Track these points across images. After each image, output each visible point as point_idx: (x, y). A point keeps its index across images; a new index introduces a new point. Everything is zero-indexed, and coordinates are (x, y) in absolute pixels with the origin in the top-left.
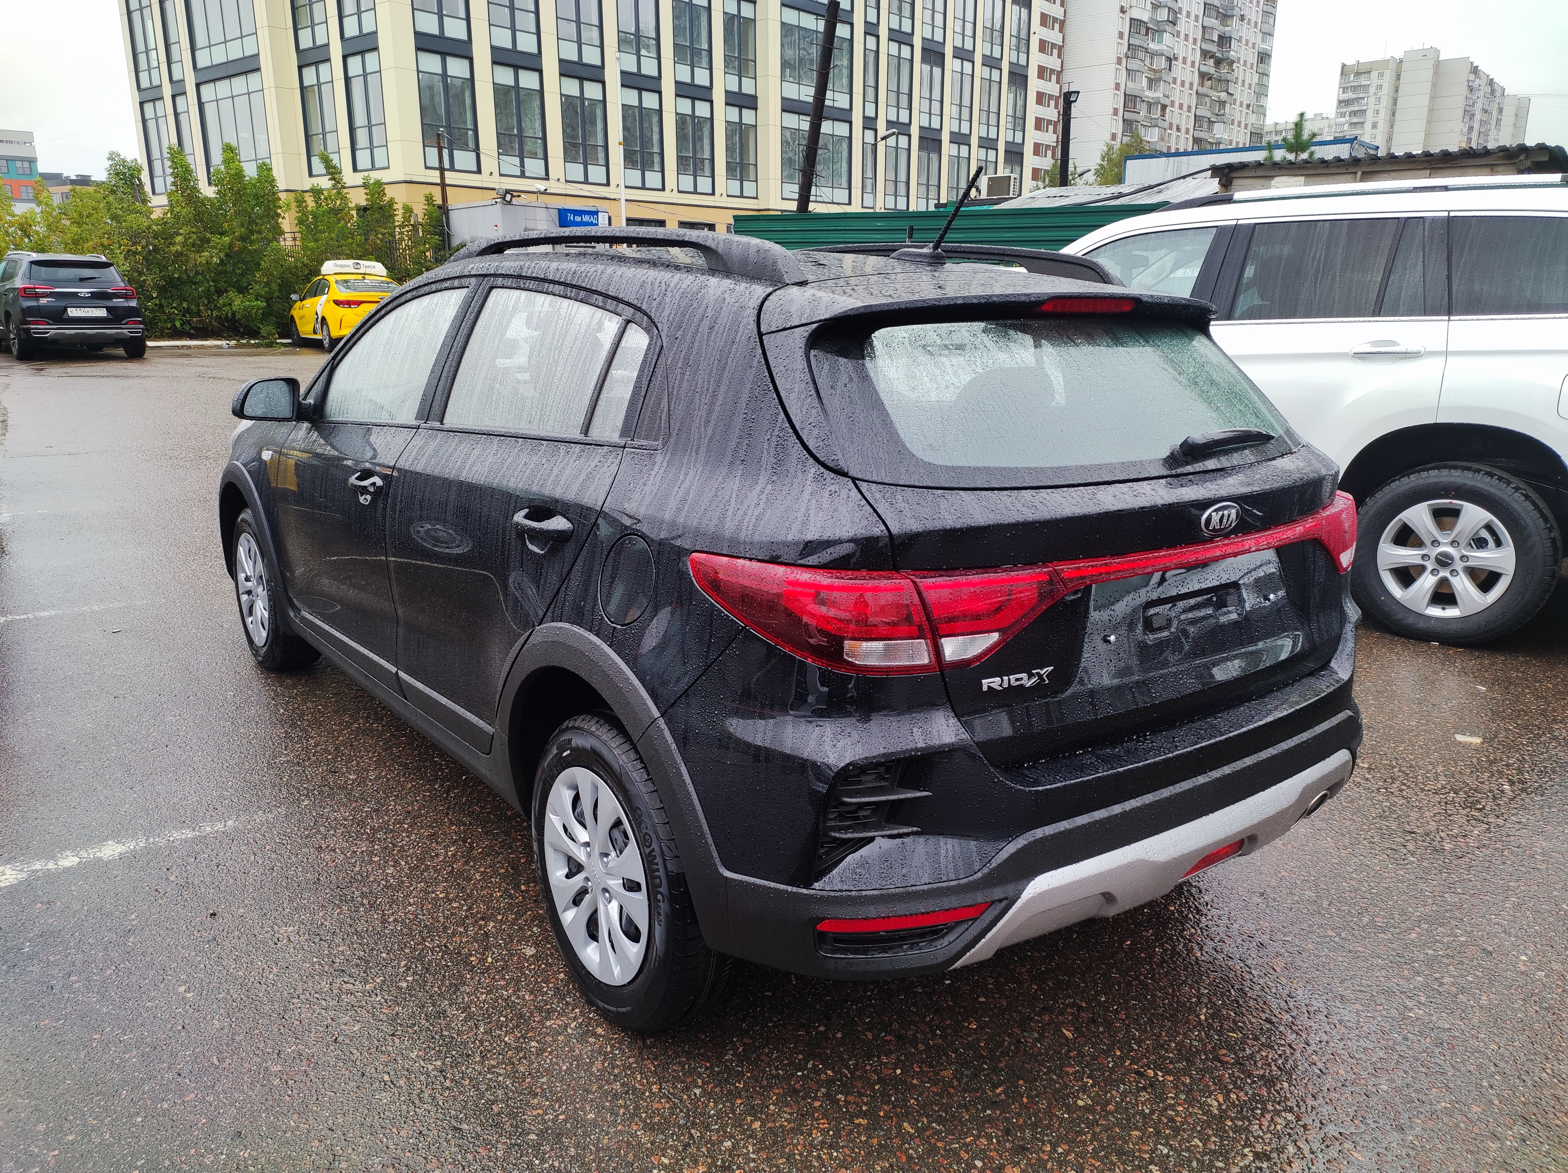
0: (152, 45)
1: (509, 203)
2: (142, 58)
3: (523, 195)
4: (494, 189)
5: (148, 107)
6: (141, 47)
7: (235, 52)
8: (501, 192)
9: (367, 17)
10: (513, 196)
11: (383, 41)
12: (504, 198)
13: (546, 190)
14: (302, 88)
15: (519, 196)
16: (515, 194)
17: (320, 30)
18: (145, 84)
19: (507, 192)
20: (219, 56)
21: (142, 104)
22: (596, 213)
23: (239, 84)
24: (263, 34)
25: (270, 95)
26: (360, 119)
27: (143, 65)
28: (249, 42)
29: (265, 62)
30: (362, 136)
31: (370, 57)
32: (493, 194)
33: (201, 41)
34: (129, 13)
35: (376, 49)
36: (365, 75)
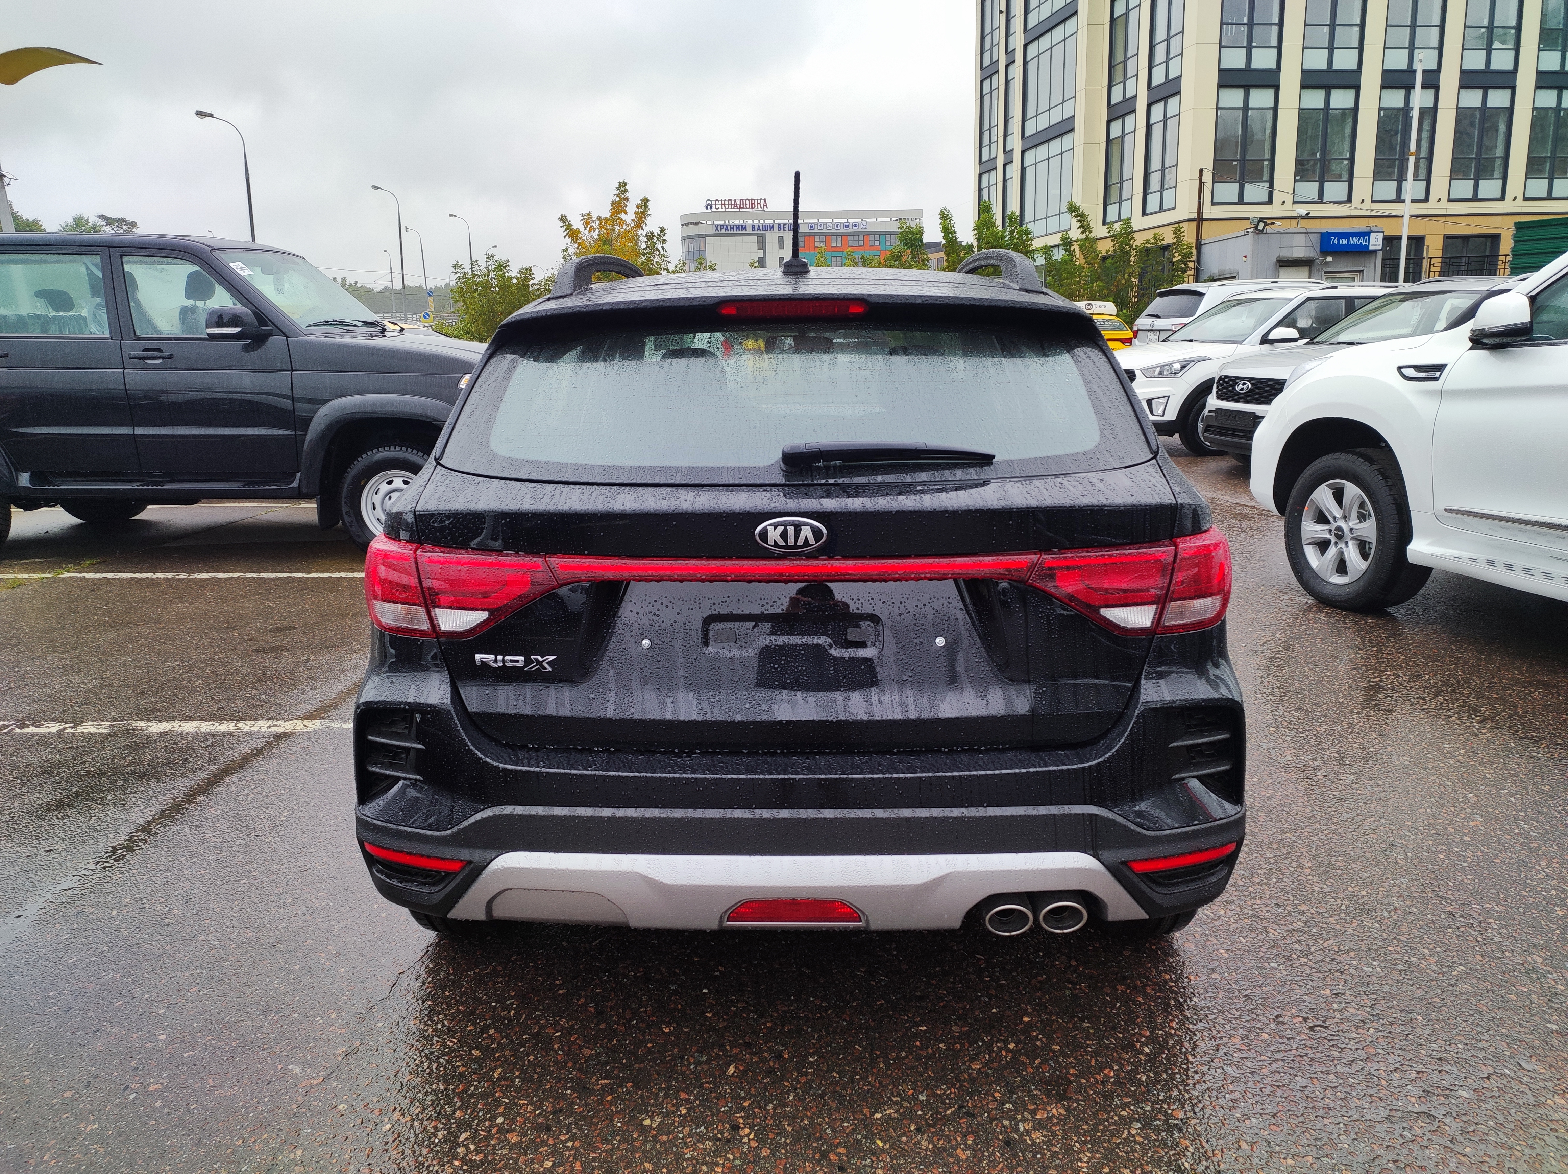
0: (994, 123)
1: (1261, 232)
2: (986, 135)
3: (1278, 223)
4: (1248, 219)
5: (985, 178)
6: (986, 126)
7: (1056, 117)
8: (1256, 221)
9: (1174, 64)
10: (1266, 224)
11: (1186, 86)
12: (1256, 228)
13: (1308, 214)
14: (1109, 141)
15: (1273, 223)
16: (1269, 222)
17: (1131, 83)
18: (985, 158)
19: (1261, 220)
20: (1043, 123)
21: (980, 175)
22: (1368, 234)
23: (1055, 146)
24: (1081, 97)
25: (1079, 152)
26: (1155, 164)
27: (986, 141)
28: (1069, 105)
29: (1079, 124)
30: (1155, 179)
31: (1173, 102)
32: (1247, 224)
33: (1031, 112)
34: (982, 97)
35: (1178, 93)
36: (1165, 120)
